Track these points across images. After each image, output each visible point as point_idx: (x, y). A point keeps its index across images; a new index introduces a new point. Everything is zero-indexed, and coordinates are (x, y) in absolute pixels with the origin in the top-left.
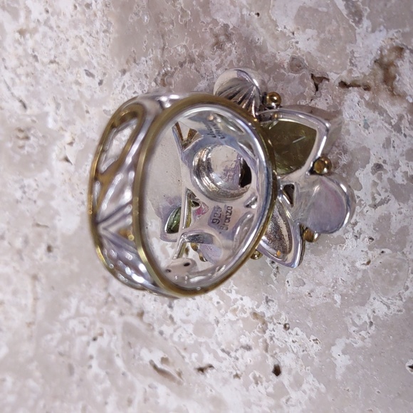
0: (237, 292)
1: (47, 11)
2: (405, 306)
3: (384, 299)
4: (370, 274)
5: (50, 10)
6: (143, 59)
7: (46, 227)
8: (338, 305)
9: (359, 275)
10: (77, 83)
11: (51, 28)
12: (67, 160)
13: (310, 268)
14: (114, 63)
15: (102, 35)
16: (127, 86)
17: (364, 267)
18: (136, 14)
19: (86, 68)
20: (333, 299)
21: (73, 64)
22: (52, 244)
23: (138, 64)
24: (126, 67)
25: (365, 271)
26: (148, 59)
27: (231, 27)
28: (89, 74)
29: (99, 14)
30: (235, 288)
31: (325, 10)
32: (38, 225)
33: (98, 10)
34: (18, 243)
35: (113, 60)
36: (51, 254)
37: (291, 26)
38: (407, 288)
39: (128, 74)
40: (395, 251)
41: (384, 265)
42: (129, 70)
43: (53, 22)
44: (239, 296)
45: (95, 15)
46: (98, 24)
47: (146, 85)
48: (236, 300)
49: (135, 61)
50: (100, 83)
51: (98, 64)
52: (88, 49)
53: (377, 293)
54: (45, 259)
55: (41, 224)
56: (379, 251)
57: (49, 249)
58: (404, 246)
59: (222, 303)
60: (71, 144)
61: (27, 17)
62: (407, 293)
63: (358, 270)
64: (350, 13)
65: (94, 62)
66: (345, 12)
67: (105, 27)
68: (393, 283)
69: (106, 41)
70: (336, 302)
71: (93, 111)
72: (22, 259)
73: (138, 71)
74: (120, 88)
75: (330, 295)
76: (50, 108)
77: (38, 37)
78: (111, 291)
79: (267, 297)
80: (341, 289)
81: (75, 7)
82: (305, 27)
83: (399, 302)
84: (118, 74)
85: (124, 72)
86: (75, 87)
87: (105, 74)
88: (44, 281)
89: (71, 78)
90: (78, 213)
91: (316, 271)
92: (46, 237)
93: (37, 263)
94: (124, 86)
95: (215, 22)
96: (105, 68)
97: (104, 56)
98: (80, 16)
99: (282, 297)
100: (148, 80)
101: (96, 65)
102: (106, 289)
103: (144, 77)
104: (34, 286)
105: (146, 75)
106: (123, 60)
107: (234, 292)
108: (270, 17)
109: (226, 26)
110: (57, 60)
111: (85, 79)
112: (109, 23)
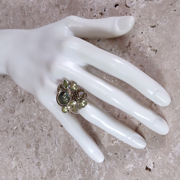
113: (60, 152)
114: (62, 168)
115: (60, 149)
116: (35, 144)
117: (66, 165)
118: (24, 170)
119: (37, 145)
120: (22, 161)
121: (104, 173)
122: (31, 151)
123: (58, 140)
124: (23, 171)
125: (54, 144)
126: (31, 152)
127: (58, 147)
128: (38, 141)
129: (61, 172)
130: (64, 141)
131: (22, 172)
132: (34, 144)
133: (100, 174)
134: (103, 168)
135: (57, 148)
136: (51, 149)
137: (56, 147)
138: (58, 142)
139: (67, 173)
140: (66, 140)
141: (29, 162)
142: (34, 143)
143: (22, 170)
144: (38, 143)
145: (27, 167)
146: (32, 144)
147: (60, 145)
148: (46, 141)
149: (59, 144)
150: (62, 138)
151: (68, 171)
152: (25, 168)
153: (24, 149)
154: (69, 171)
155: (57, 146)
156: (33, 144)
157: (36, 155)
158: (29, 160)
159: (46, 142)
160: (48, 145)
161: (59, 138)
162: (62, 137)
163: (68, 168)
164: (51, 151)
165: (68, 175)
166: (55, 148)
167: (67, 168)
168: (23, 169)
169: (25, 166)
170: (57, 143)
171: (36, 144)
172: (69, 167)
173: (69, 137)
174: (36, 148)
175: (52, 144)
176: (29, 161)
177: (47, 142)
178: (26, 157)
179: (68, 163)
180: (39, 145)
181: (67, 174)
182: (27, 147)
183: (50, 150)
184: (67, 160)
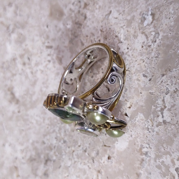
1: (128, 49)
5: (130, 48)
6: (174, 69)
7: (110, 147)
10: (138, 80)
11: (129, 55)
12: (126, 115)
14: (159, 71)
15: (154, 59)
16: (164, 81)
18: (174, 50)
19: (144, 73)
21: (137, 71)
22: (111, 155)
23: (171, 72)
24: (165, 73)
26: (176, 69)
28: (144, 76)
29: (154, 50)
32: (105, 146)
33: (154, 48)
34: (93, 154)
35: (158, 70)
36: (109, 160)
39: (165, 76)
42: (166, 74)
43: (130, 53)
45: (152, 50)
46: (153, 54)
47: (174, 81)
49: (170, 71)
50: (150, 80)
51: (150, 71)
52: (146, 65)
54: (106, 163)
55: (107, 145)
57: (109, 158)
60: (130, 108)
67: (156, 55)
69: (156, 61)
71: (143, 92)
72: (94, 162)
73: (171, 75)
74: (160, 82)
81: (143, 47)
84: (160, 76)
85: (163, 75)
86: (136, 82)
87: (153, 76)
88: (103, 174)
89: (135, 78)
90: (128, 141)
92: (108, 152)
93: (101, 164)
94: (162, 81)
96: (153, 73)
97: (154, 68)
98: (144, 51)
100: (175, 79)
101: (149, 72)
103: (173, 77)
104: (98, 176)
105: (175, 77)
106: (164, 70)
110: (129, 69)
112: (159, 54)
113: (149, 53)
116: (76, 11)
117: (160, 102)
118: (32, 73)
119: (82, 15)
120: (30, 49)
122: (60, 29)
123: (153, 15)
124: (30, 75)
125: (135, 24)
126: (58, 32)
127: (147, 38)
128: (86, 5)
131: (27, 77)
132: (73, 11)
135: (141, 38)
137: (140, 35)
139: (155, 124)
141: (49, 58)
142: (72, 7)
143: (28, 71)
144: (85, 11)
145: (41, 67)
146: (68, 8)
148: (112, 9)
149: (155, 27)
151: (160, 120)
152: (35, 69)
153: (43, 19)
154: (165, 122)
156: (71, 9)
157: (71, 41)
158: (49, 50)
159: (111, 12)
161: (158, 8)
163: (166, 113)
166: (135, 37)
167: (162, 110)
168: (30, 68)
169: (37, 64)
170: (146, 23)
171: (79, 12)
172: (169, 110)
174: (76, 23)
175: (129, 23)
176: (49, 55)
177: (115, 14)
178: (43, 40)
179: (168, 98)
180: (86, 17)
181: (156, 129)
182: (51, 14)
183: (116, 40)
184: (167, 86)
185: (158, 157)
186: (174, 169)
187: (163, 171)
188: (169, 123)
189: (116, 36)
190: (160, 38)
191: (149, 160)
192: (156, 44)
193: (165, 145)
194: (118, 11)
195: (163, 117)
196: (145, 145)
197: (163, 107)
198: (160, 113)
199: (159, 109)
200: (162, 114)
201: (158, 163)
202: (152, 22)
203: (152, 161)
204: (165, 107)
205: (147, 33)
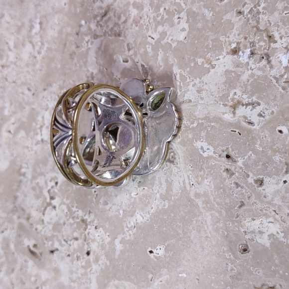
0: (77, 207)
1: (17, 58)
2: (150, 218)
3: (142, 214)
4: (137, 200)
6: (55, 84)
8: (121, 216)
9: (132, 200)
10: (23, 93)
11: (17, 66)
12: (10, 132)
13: (111, 195)
15: (39, 71)
16: (45, 97)
17: (135, 196)
18: (55, 64)
19: (29, 86)
20: (119, 213)
21: (23, 84)
23: (52, 87)
24: (46, 88)
25: (135, 198)
26: (57, 85)
27: (95, 73)
28: (29, 89)
30: (76, 205)
31: (134, 70)
35: (41, 84)
37: (119, 76)
38: (152, 208)
39: (47, 91)
40: (149, 188)
41: (144, 196)
42: (48, 89)
43: (18, 63)
44: (77, 210)
46: (38, 66)
48: (75, 212)
50: (33, 94)
52: (31, 78)
53: (139, 210)
56: (142, 188)
58: (153, 186)
59: (68, 213)
60: (13, 124)
61: (7, 60)
62: (152, 211)
63: (132, 198)
64: (144, 73)
65: (33, 84)
66: (141, 72)
68: (146, 205)
69: (40, 74)
70: (120, 214)
71: (27, 108)
73: (51, 90)
75: (118, 210)
76: (7, 105)
77: (10, 69)
78: (17, 204)
79: (90, 211)
80: (124, 207)
81: (30, 57)
82: (125, 77)
83: (148, 216)
84: (42, 91)
85: (45, 90)
86: (21, 96)
87: (36, 90)
89: (20, 90)
90: (9, 160)
91: (114, 197)
95: (88, 71)
96: (37, 87)
97: (38, 81)
98: (31, 62)
99: (97, 210)
101: (33, 85)
102: (14, 203)
105: (54, 93)
106: (46, 84)
107: (75, 207)
108: (111, 71)
109: (92, 73)
110: (16, 81)
111: (27, 92)
112: (42, 66)
114: (24, 120)
115: (39, 57)
117: (40, 118)
121: (157, 202)
123: (41, 23)
127: (34, 47)
129: (17, 130)
130: (60, 32)
133: (140, 199)
134: (157, 182)
136: (12, 44)
137: (28, 44)
138: (41, 28)
139: (34, 142)
140: (68, 35)
147: (43, 44)
149: (41, 37)
150: (56, 21)
151: (39, 138)
154: (42, 140)
155: (34, 40)
160: (7, 29)
161: (45, 17)
162: (56, 16)
163: (44, 130)
164: (10, 53)
165: (36, 153)
166: (23, 45)
167: (41, 127)
170: (34, 31)
173: (80, 26)
175: (19, 29)
181: (35, 148)
183: (6, 47)
184: (48, 102)
185: (34, 178)
186: (47, 190)
187: (38, 192)
188: (46, 141)
189: (7, 43)
190: (45, 49)
191: (27, 182)
192: (41, 55)
193: (41, 165)
194: (10, 15)
195: (41, 135)
196: (24, 165)
197: (42, 124)
198: (39, 131)
199: (39, 126)
200: (41, 131)
201: (34, 184)
202: (40, 32)
203: (29, 183)
204: (44, 124)
205: (34, 42)
